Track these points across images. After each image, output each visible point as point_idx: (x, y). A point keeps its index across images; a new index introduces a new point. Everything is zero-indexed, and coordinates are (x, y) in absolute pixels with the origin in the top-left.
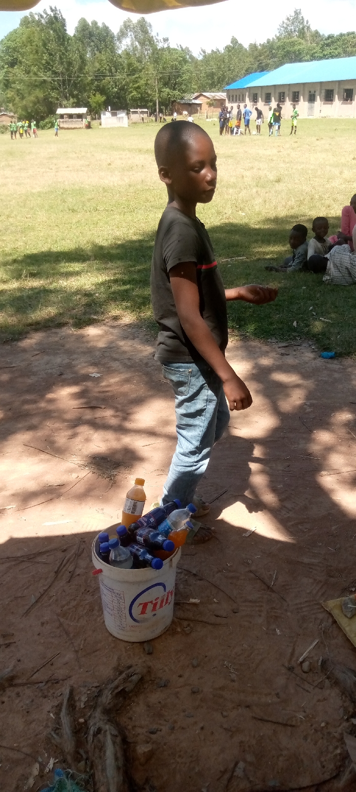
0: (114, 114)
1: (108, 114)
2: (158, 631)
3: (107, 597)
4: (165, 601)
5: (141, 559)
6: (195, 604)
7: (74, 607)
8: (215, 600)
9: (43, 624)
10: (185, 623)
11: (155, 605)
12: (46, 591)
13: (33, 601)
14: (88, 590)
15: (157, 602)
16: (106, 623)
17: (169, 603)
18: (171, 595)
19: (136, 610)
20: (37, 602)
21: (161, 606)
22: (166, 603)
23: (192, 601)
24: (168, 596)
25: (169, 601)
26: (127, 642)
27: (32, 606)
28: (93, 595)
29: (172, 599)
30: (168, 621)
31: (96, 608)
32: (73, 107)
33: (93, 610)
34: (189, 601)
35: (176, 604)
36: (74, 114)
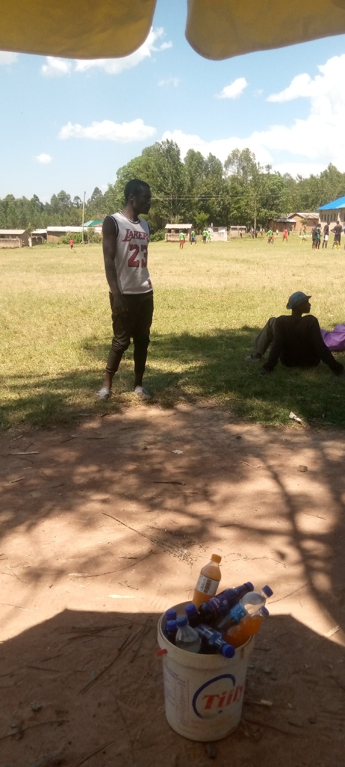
0: (216, 230)
1: (210, 230)
2: (224, 732)
3: (170, 684)
4: (233, 697)
5: (211, 643)
6: (266, 707)
7: (134, 690)
8: (289, 704)
9: (99, 705)
10: (255, 728)
11: (222, 700)
12: (106, 669)
13: (93, 677)
14: (150, 674)
15: (225, 697)
16: (167, 714)
17: (238, 700)
18: (241, 690)
19: (201, 703)
20: (96, 679)
21: (228, 703)
22: (235, 699)
23: (264, 702)
24: (237, 692)
25: (238, 698)
26: (187, 739)
27: (90, 683)
28: (155, 680)
29: (241, 696)
30: (236, 721)
31: (157, 695)
32: (180, 223)
33: (154, 698)
34: (260, 702)
35: (246, 704)
36: (180, 229)
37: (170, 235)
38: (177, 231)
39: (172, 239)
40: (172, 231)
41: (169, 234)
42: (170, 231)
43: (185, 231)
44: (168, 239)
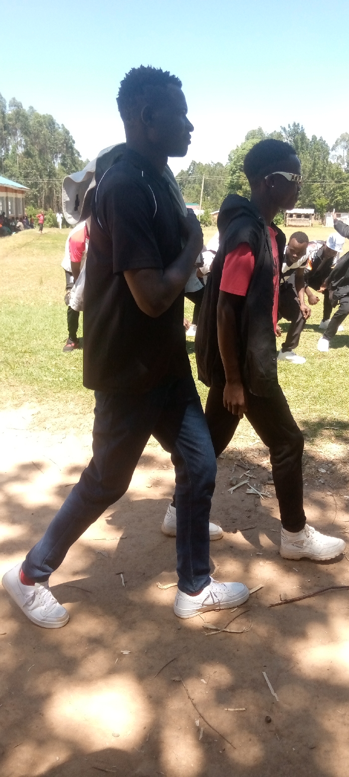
32: (301, 208)
36: (303, 214)
37: (292, 220)
38: (299, 216)
39: (293, 223)
40: (294, 215)
41: (290, 219)
42: (291, 216)
43: (307, 216)
44: (290, 224)
